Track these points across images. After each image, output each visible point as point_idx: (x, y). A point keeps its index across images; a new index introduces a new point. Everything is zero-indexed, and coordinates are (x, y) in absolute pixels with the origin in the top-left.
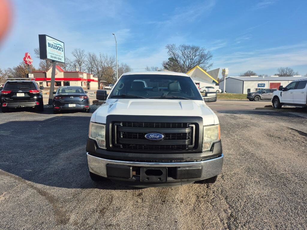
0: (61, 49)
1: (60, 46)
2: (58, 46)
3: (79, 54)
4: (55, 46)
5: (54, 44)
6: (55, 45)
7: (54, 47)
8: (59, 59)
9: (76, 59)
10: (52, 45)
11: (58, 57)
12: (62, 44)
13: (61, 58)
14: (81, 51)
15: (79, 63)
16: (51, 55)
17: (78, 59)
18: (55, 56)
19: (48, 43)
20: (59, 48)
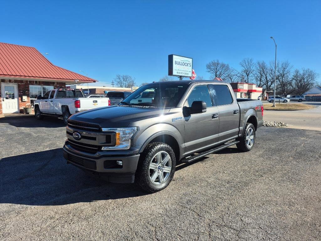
0: (189, 65)
1: (187, 62)
2: (185, 62)
3: (247, 64)
4: (182, 63)
5: (181, 61)
6: (182, 62)
7: (181, 64)
8: (185, 74)
9: (244, 69)
10: (179, 62)
11: (185, 72)
12: (191, 60)
13: (188, 73)
14: (249, 61)
15: (247, 73)
16: (177, 71)
17: (246, 69)
18: (182, 72)
19: (175, 61)
20: (186, 64)
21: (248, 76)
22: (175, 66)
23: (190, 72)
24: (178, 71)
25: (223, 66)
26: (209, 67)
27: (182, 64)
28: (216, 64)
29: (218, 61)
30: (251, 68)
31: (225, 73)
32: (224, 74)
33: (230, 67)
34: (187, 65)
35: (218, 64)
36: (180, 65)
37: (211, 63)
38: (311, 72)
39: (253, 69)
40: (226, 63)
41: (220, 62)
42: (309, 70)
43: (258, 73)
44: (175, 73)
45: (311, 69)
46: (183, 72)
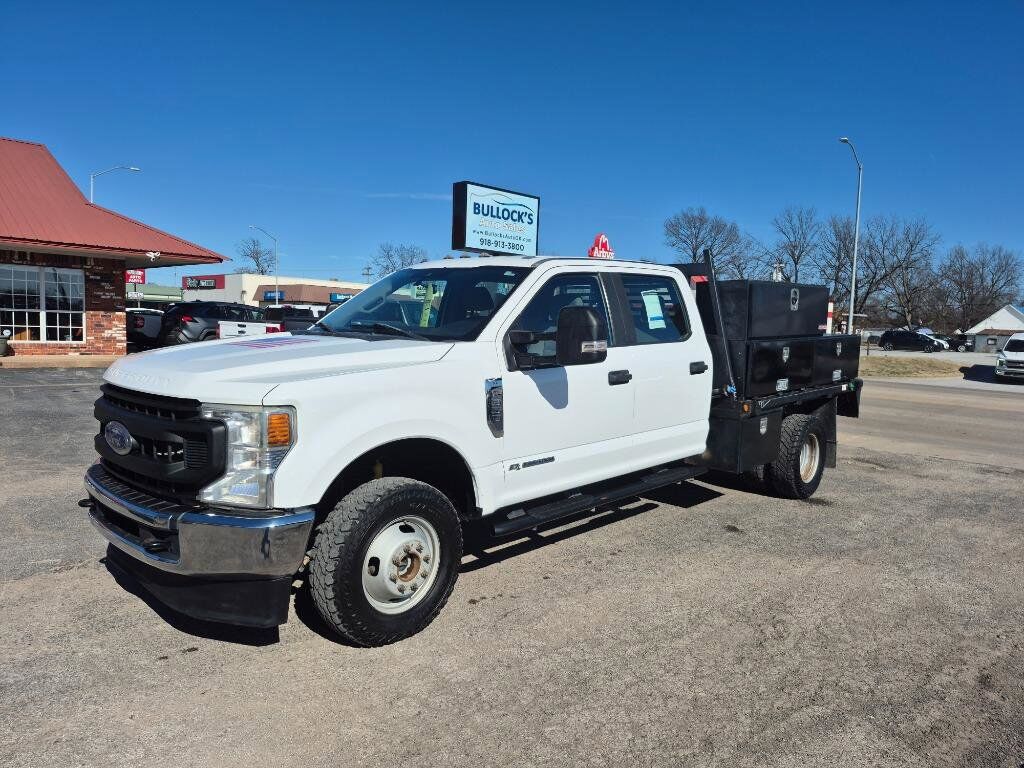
0: (526, 219)
1: (522, 210)
2: (511, 209)
3: (796, 222)
4: (500, 211)
5: (495, 206)
6: (502, 208)
7: (495, 213)
9: (786, 240)
10: (490, 209)
11: (511, 241)
12: (533, 203)
13: (520, 243)
14: (804, 215)
15: (793, 253)
16: (481, 236)
17: (792, 239)
18: (498, 239)
19: (475, 204)
20: (515, 216)
21: (796, 264)
22: (472, 220)
23: (529, 240)
24: (484, 237)
25: (718, 227)
26: (673, 229)
27: (500, 215)
28: (696, 221)
29: (702, 211)
30: (809, 237)
31: (725, 251)
32: (720, 253)
33: (741, 234)
34: (520, 217)
35: (703, 220)
36: (492, 216)
37: (680, 216)
38: (1008, 257)
39: (815, 240)
40: (728, 218)
41: (710, 215)
42: (1000, 250)
43: (830, 256)
44: (471, 240)
45: (1008, 248)
46: (504, 240)
